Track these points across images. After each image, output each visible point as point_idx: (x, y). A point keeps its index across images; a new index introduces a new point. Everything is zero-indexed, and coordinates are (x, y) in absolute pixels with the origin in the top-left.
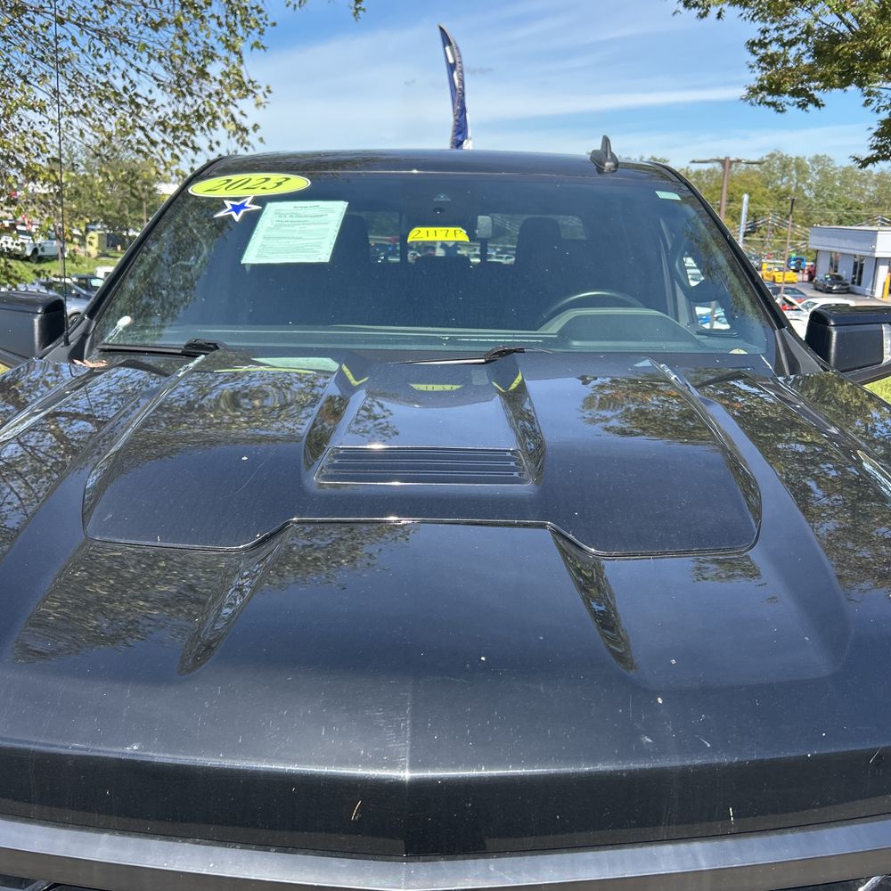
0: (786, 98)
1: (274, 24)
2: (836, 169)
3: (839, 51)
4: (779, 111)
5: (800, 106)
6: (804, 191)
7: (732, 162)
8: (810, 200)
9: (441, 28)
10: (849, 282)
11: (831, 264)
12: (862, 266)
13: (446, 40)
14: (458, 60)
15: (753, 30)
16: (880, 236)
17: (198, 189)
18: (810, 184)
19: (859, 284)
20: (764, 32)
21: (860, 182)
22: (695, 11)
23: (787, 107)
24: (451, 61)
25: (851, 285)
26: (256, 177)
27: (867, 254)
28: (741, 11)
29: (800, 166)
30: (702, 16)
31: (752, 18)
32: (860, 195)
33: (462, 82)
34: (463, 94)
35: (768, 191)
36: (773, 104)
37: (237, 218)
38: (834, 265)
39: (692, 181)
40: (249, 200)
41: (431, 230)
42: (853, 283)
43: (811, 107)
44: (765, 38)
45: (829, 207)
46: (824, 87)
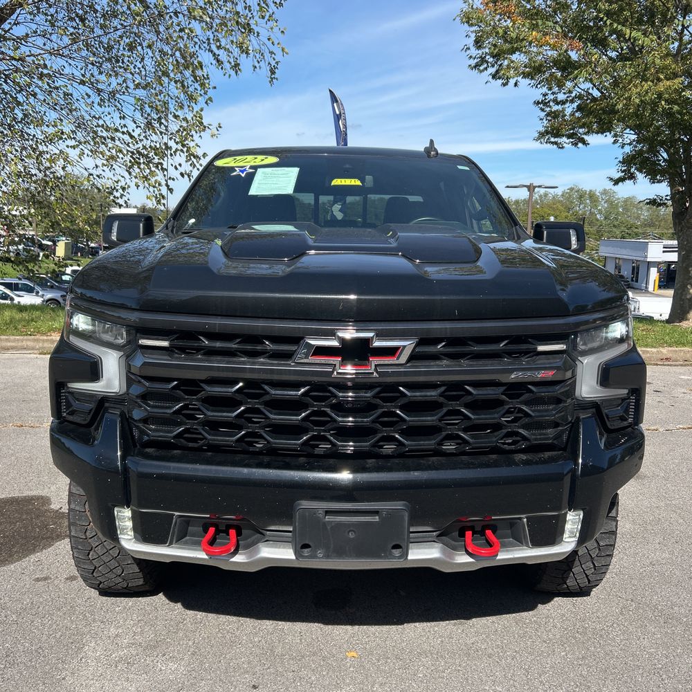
0: (564, 139)
1: (215, 88)
2: (619, 199)
3: (591, 107)
4: (559, 148)
5: (573, 145)
6: (596, 215)
7: (535, 187)
8: (601, 222)
9: (330, 91)
10: (629, 280)
11: (616, 267)
12: (638, 268)
13: (334, 98)
14: (342, 112)
15: (537, 94)
16: (650, 246)
17: (219, 163)
18: (599, 210)
19: (637, 281)
20: (545, 95)
21: (637, 209)
22: (500, 82)
23: (565, 145)
24: (338, 113)
25: (630, 282)
26: (250, 158)
27: (642, 259)
28: (530, 82)
29: (592, 195)
30: (504, 85)
31: (537, 87)
32: (638, 218)
33: (345, 126)
34: (346, 135)
35: (569, 215)
36: (556, 143)
37: (243, 175)
38: (618, 268)
39: (513, 208)
40: (248, 167)
41: (343, 180)
42: (632, 280)
43: (580, 145)
44: (546, 99)
45: (614, 226)
46: (588, 132)
